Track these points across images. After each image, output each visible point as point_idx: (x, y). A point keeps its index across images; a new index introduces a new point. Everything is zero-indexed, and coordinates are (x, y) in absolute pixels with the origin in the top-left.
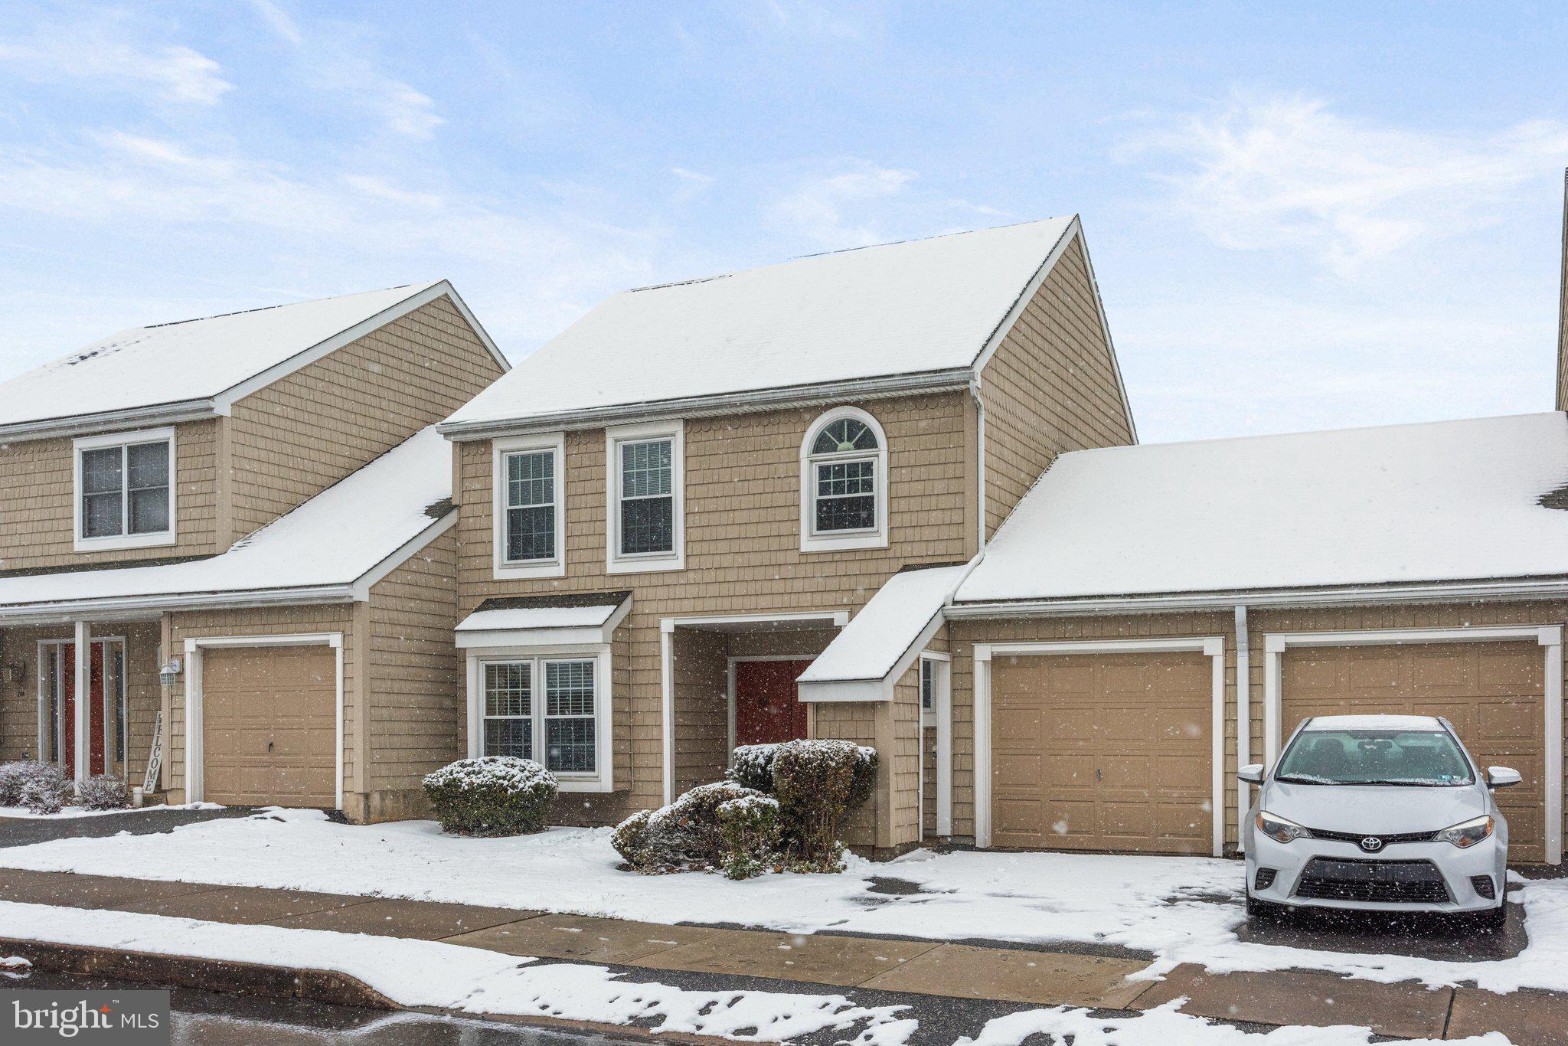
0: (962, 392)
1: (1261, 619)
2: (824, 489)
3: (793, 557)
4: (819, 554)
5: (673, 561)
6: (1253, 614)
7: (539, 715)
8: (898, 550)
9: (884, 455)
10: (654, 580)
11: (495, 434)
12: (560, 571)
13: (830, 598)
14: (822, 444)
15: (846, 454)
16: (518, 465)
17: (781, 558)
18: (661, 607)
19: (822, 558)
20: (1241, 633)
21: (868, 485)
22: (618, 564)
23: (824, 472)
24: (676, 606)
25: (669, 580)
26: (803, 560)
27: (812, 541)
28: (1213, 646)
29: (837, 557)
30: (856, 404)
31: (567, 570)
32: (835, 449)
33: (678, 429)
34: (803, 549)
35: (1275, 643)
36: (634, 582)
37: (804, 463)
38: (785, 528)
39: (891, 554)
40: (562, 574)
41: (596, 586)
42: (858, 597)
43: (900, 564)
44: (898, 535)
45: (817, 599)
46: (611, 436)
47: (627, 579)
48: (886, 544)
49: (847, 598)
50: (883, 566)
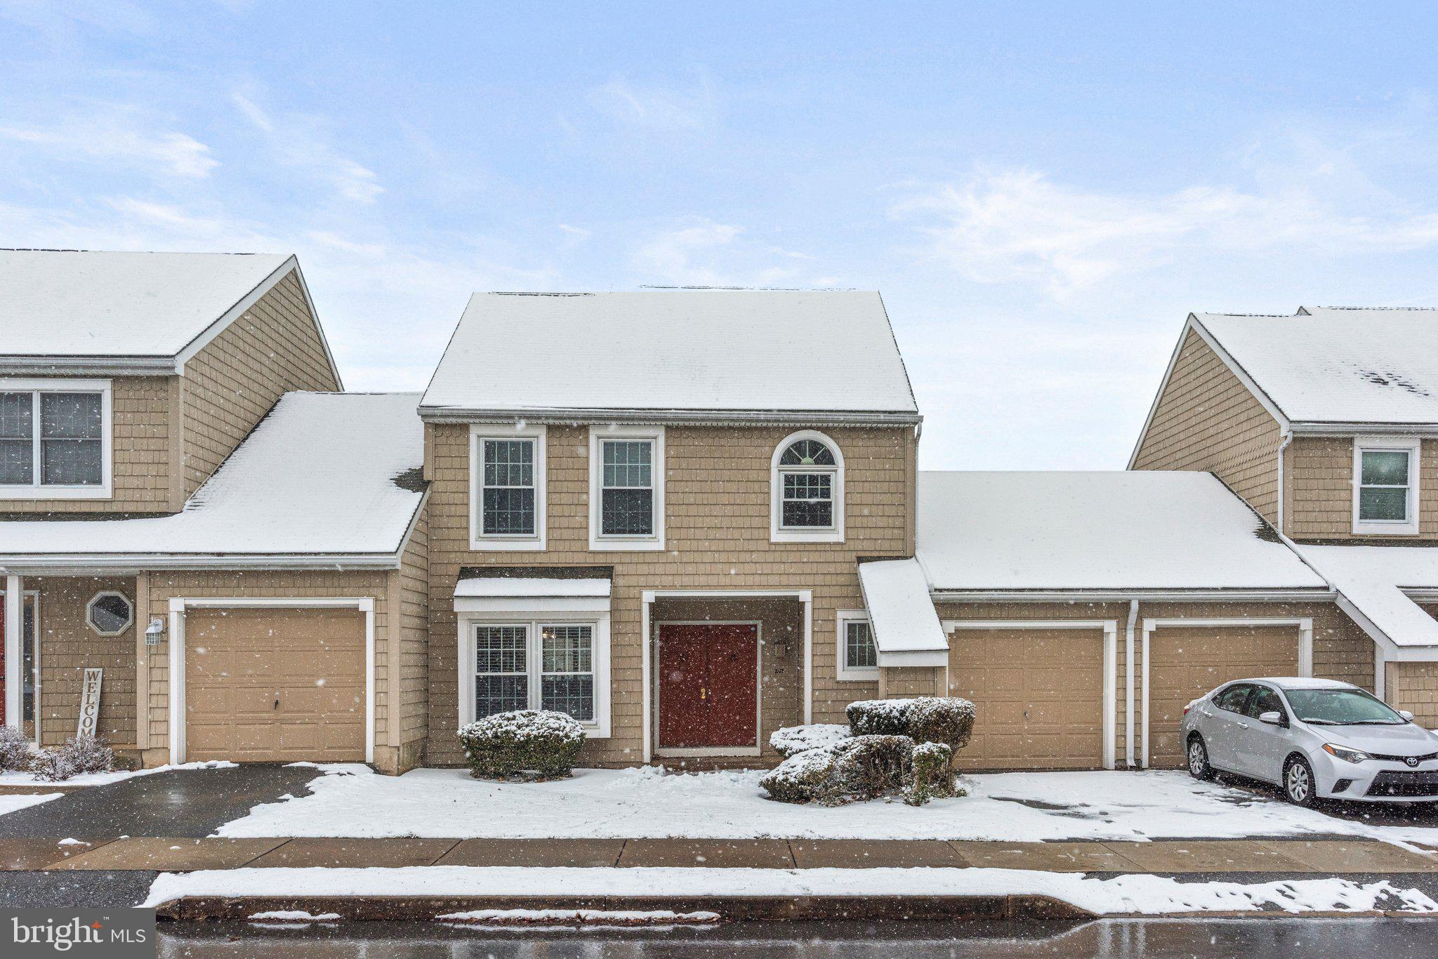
0: (903, 430)
1: (1149, 608)
2: (788, 493)
3: (763, 545)
4: (785, 544)
5: (655, 542)
6: (1143, 604)
7: (534, 671)
8: (852, 545)
9: (841, 471)
10: (635, 558)
11: (471, 421)
12: (541, 545)
13: (794, 580)
14: (790, 457)
15: (808, 467)
16: (493, 450)
17: (752, 546)
18: (642, 581)
19: (789, 548)
20: (1133, 617)
21: (826, 493)
22: (599, 543)
23: (789, 480)
24: (657, 581)
25: (648, 558)
26: (773, 547)
27: (779, 534)
28: (1110, 626)
29: (801, 548)
30: (818, 429)
31: (548, 546)
32: (799, 462)
33: (661, 433)
34: (773, 540)
35: (1150, 625)
36: (615, 559)
37: (774, 472)
38: (757, 522)
39: (845, 548)
40: (544, 548)
41: (579, 560)
42: (819, 580)
43: (853, 556)
44: (852, 534)
45: (784, 580)
46: (593, 434)
47: (609, 556)
48: (842, 539)
49: (810, 580)
50: (839, 557)
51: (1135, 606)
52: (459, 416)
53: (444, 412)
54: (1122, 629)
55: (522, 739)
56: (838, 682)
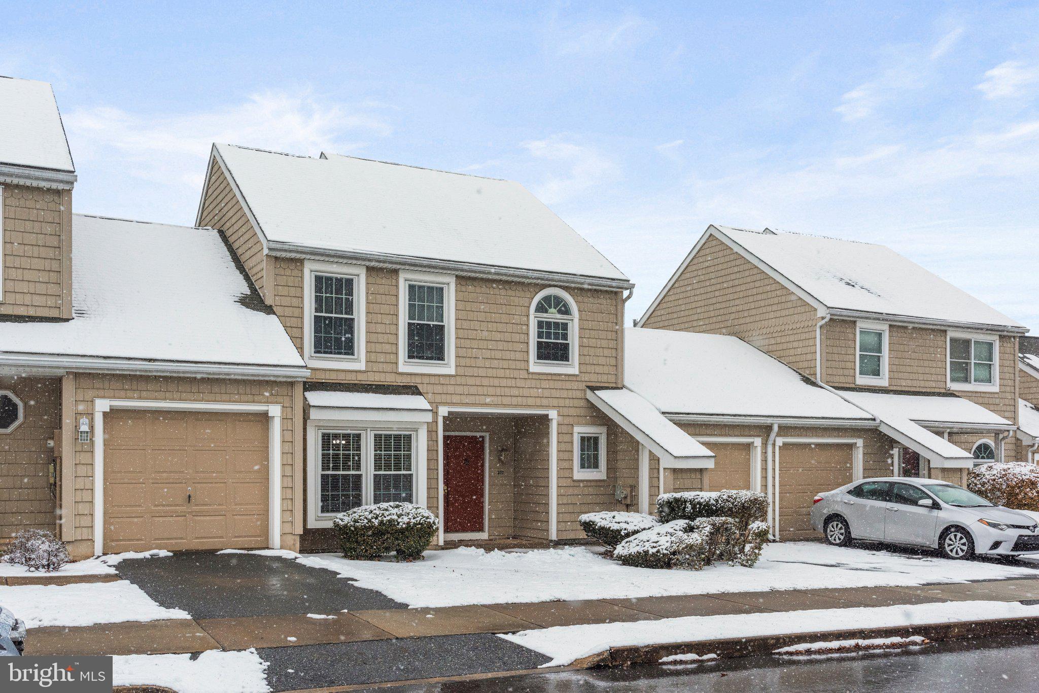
0: (616, 293)
2: (540, 335)
3: (523, 374)
4: (539, 374)
5: (448, 366)
7: (368, 471)
8: (583, 377)
9: (576, 321)
10: (433, 380)
11: (308, 257)
12: (361, 366)
13: (545, 402)
14: (541, 308)
15: (553, 316)
16: (321, 282)
17: (516, 374)
18: (440, 398)
19: (542, 377)
21: (565, 337)
22: (407, 366)
23: (540, 324)
24: (449, 398)
25: (442, 380)
26: (530, 376)
27: (536, 367)
28: (758, 442)
29: (549, 377)
30: (560, 287)
31: (366, 366)
32: (546, 312)
33: (452, 281)
34: (531, 370)
35: (780, 441)
36: (418, 380)
37: (532, 317)
38: (519, 356)
39: (579, 379)
40: (363, 368)
41: (390, 379)
42: (562, 402)
43: (582, 386)
44: (584, 369)
45: (538, 402)
46: (402, 276)
47: (413, 377)
48: (577, 373)
49: (555, 402)
50: (575, 385)
51: (776, 428)
52: (297, 252)
53: (291, 247)
54: (765, 444)
55: (404, 526)
56: (574, 481)
